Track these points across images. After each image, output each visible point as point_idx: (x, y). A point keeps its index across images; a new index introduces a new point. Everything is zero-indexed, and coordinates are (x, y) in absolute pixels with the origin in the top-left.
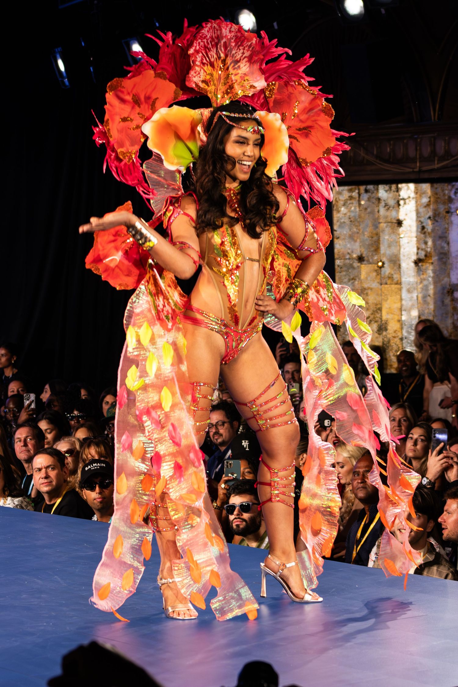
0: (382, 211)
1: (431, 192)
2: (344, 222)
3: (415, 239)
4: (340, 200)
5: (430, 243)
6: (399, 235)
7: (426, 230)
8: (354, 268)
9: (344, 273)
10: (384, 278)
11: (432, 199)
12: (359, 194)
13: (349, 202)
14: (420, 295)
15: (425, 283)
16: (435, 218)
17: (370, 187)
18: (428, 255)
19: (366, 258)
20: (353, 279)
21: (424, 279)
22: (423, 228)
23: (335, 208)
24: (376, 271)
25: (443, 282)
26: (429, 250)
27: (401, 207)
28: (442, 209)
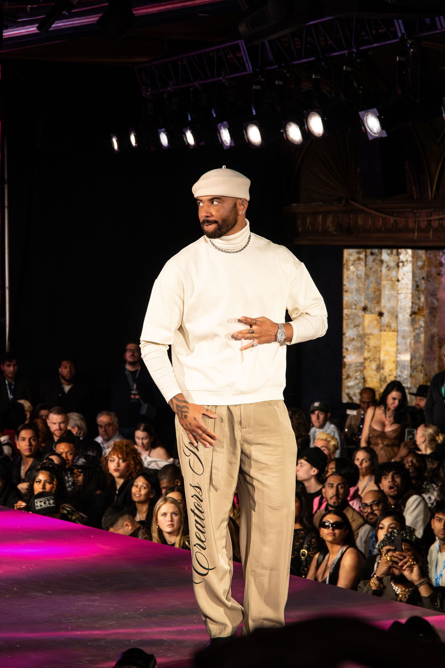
0: (384, 270)
1: (426, 257)
2: (353, 279)
3: (410, 295)
4: (349, 260)
5: (423, 299)
6: (398, 291)
7: (420, 288)
8: (359, 317)
9: (351, 321)
10: (383, 326)
11: (426, 263)
12: (366, 256)
13: (357, 262)
14: (413, 342)
15: (417, 331)
16: (428, 278)
17: (376, 251)
18: (421, 308)
19: (369, 309)
20: (358, 326)
21: (417, 329)
22: (418, 286)
23: (345, 267)
24: (377, 320)
25: (432, 332)
26: (421, 305)
27: (400, 268)
28: (434, 271)
